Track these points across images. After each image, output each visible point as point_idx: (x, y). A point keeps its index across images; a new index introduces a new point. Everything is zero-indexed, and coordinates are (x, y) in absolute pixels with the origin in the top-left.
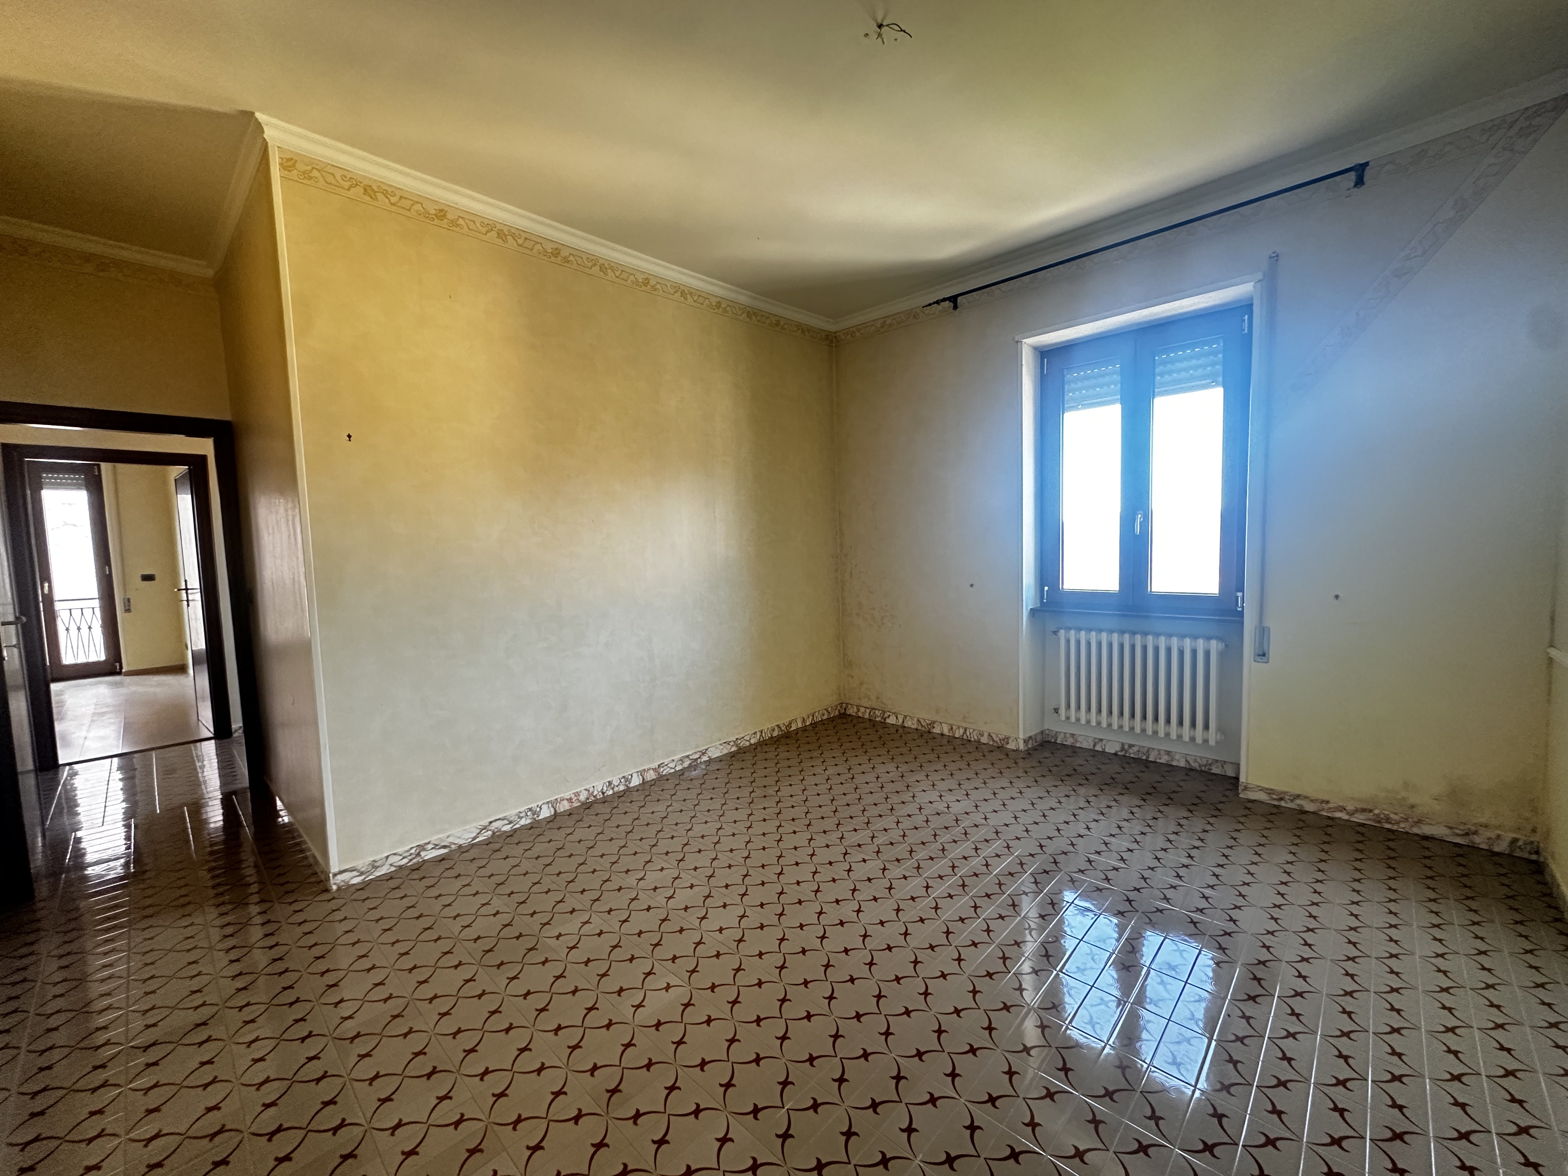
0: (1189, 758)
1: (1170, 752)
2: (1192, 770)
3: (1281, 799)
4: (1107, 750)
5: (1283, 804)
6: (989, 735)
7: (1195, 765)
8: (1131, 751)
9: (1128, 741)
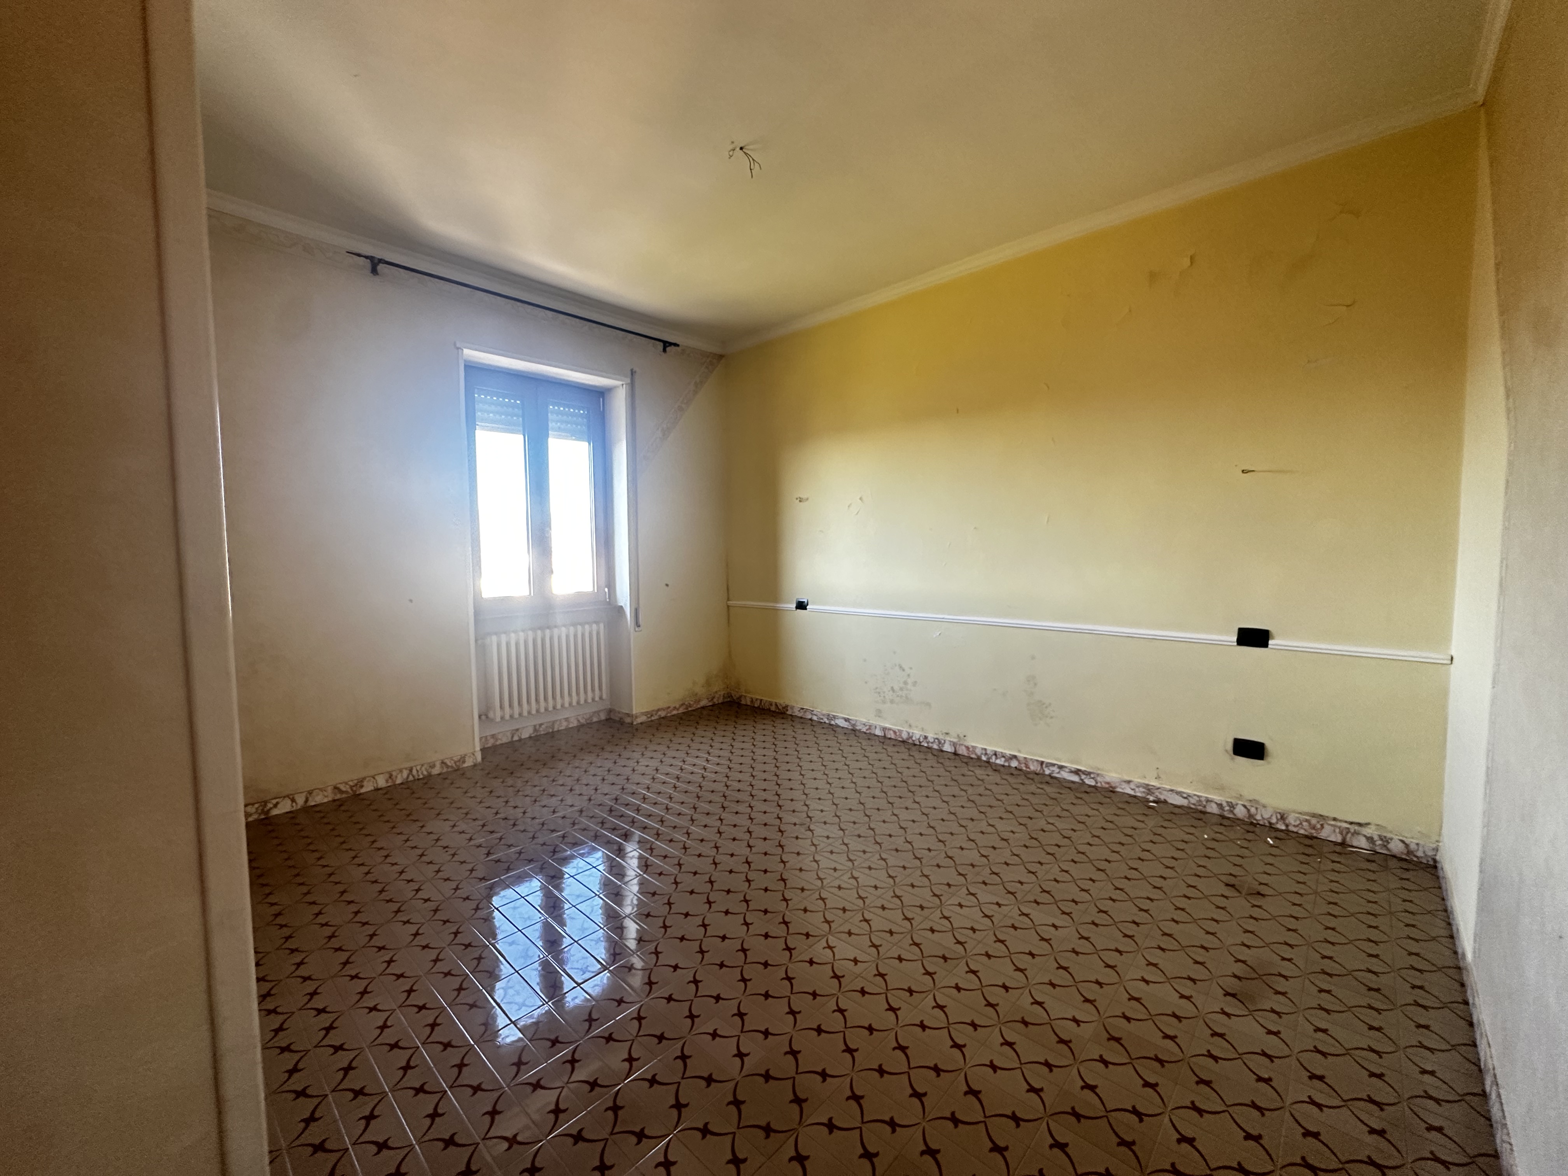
0: (580, 718)
1: (567, 718)
2: (582, 725)
3: (652, 716)
4: (523, 737)
5: (653, 718)
6: (443, 762)
7: (583, 721)
8: (541, 729)
9: (537, 722)
